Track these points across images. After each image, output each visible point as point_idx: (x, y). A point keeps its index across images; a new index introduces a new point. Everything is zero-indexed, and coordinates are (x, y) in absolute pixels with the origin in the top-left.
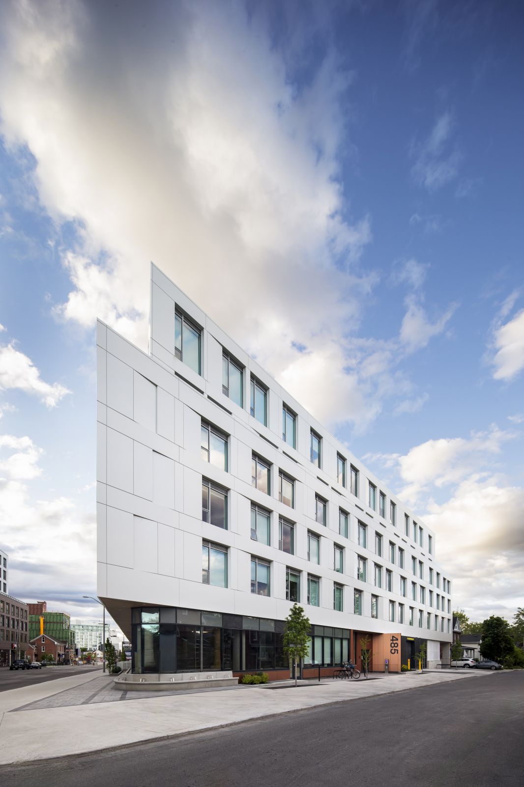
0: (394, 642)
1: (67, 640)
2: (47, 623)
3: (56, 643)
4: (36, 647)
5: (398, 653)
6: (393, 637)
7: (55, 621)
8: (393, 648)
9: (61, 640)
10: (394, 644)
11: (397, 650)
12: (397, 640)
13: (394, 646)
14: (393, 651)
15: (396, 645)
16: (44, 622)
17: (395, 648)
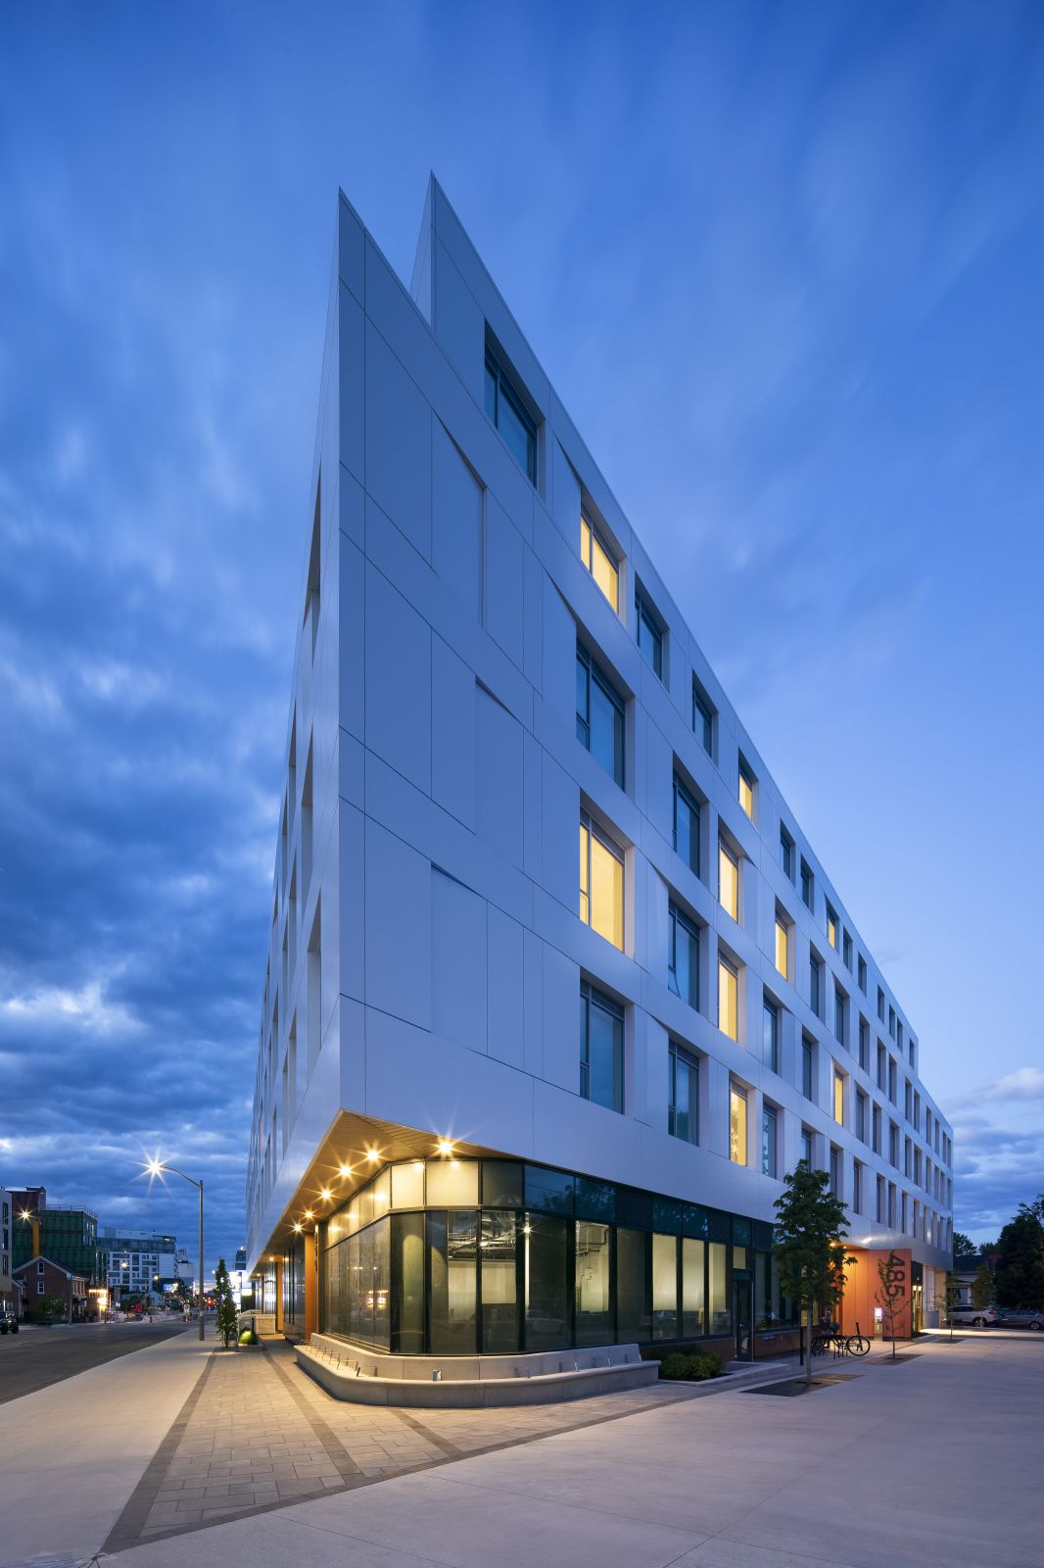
0: (896, 1269)
1: (92, 1269)
2: (47, 1232)
3: (69, 1275)
4: (24, 1283)
5: (903, 1294)
6: (892, 1257)
7: (65, 1227)
8: (893, 1284)
9: (78, 1269)
10: (896, 1274)
11: (903, 1288)
12: (903, 1264)
13: (896, 1278)
14: (892, 1290)
15: (900, 1276)
16: (41, 1232)
17: (896, 1283)
